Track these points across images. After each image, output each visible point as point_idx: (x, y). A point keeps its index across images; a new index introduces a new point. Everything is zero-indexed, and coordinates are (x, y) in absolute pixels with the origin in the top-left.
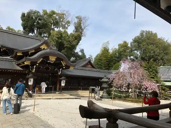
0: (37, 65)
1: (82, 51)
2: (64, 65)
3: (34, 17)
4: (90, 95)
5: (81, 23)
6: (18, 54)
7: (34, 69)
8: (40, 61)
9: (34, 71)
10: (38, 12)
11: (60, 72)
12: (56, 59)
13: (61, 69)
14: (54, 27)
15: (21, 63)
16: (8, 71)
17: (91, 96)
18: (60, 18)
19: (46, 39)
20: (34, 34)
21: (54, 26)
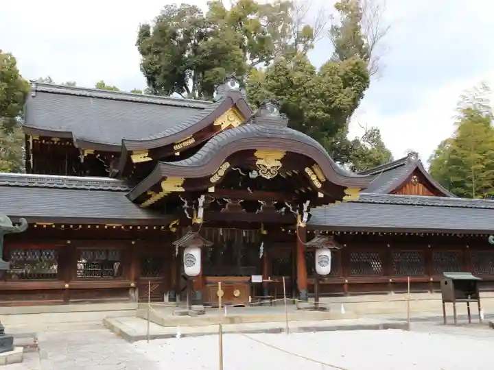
0: (212, 190)
1: (373, 136)
2: (319, 185)
3: (180, 31)
4: (449, 312)
5: (357, 29)
6: (136, 159)
7: (201, 212)
8: (222, 173)
9: (199, 218)
10: (194, 10)
11: (306, 215)
12: (281, 161)
13: (308, 202)
14: (255, 60)
15: (149, 193)
16: (106, 227)
17: (452, 314)
18: (273, 21)
19: (233, 88)
20: (185, 94)
21: (252, 57)
